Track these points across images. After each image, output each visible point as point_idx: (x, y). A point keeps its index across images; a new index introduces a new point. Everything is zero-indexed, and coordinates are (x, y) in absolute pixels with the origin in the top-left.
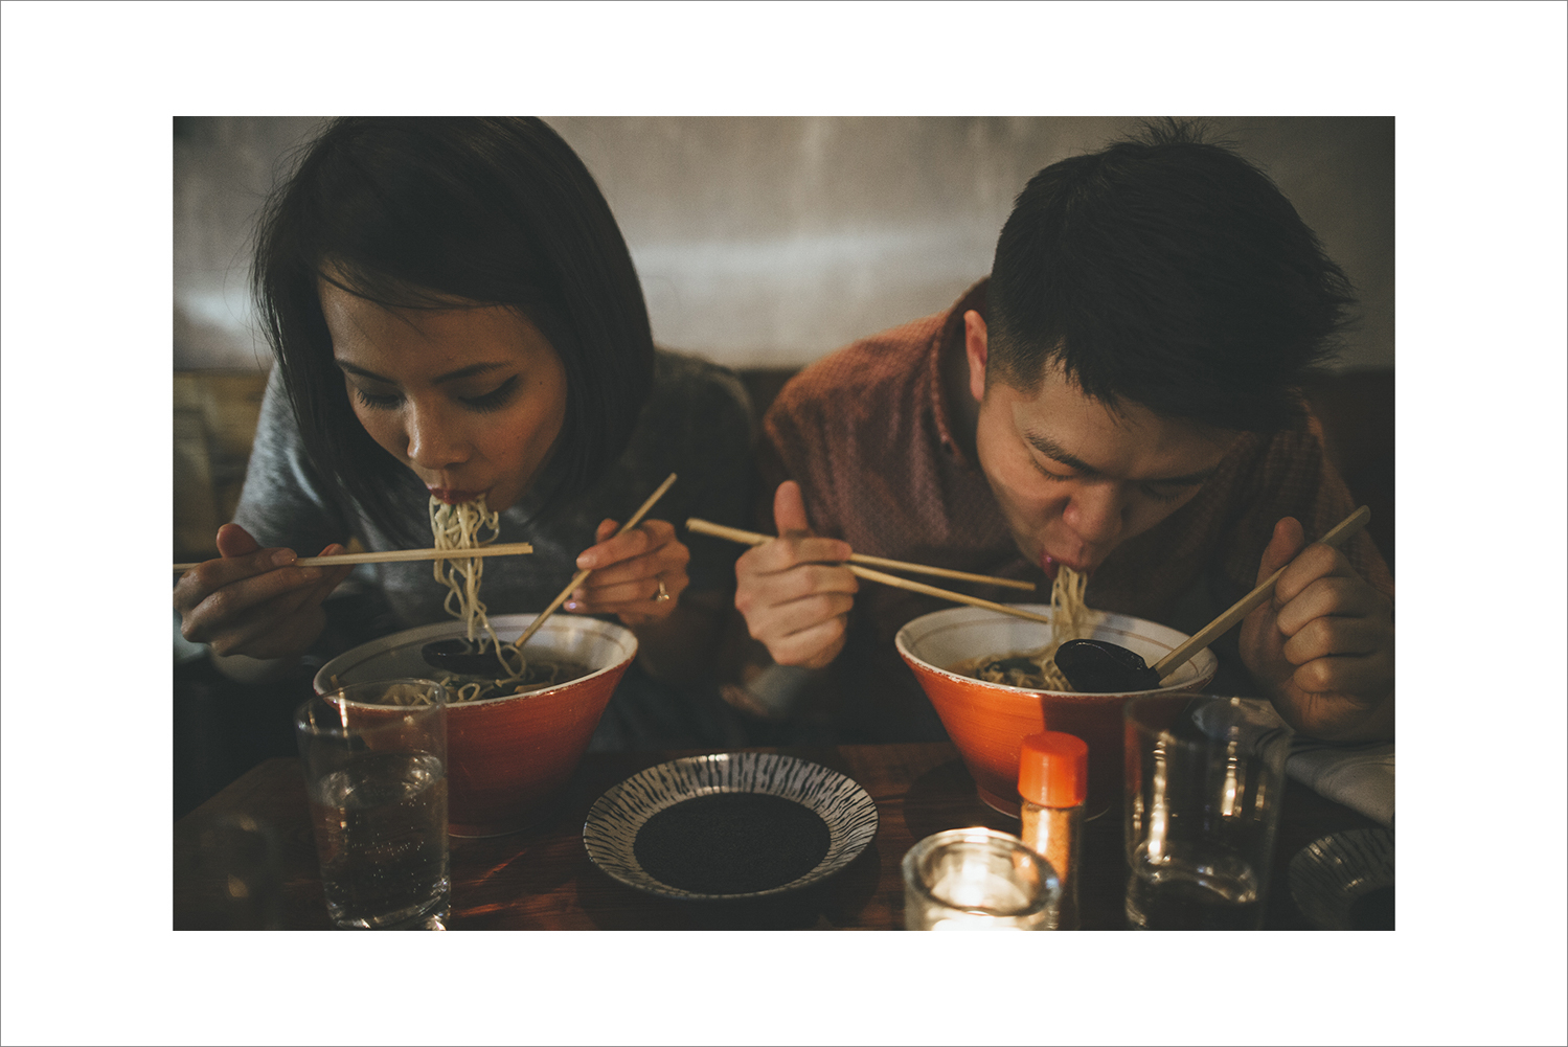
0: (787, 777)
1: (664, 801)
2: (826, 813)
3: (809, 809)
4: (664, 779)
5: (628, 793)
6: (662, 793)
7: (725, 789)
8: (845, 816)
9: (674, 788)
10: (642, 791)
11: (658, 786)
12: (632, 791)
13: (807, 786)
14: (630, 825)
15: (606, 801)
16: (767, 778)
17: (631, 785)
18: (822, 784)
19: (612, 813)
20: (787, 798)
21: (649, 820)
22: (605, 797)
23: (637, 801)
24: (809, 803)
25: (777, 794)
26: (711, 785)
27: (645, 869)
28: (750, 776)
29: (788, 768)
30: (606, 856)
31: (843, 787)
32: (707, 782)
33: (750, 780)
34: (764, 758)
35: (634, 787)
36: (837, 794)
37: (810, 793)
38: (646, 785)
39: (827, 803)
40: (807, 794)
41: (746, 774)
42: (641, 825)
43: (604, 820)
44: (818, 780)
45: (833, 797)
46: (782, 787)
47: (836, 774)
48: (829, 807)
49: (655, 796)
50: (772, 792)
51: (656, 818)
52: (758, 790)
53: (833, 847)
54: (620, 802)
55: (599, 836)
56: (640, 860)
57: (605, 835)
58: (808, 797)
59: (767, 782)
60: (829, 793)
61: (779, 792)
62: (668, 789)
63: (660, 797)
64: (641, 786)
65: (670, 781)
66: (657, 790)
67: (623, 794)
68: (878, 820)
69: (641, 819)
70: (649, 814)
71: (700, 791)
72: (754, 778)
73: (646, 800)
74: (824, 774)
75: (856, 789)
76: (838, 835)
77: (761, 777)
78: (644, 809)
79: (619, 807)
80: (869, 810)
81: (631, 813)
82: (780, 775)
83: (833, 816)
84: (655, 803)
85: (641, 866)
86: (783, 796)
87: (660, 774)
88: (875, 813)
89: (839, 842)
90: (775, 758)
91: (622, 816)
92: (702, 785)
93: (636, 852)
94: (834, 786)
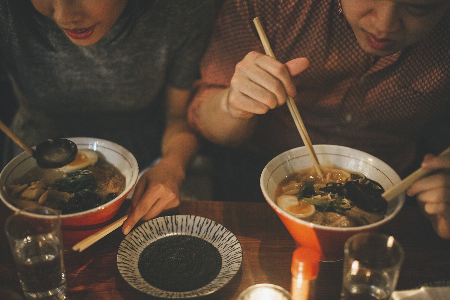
0: (208, 229)
1: (151, 239)
2: (222, 251)
3: (215, 248)
4: (151, 228)
5: (135, 237)
6: (150, 235)
7: (179, 234)
8: (229, 255)
9: (156, 232)
10: (141, 235)
11: (148, 231)
12: (137, 235)
13: (216, 236)
14: (136, 253)
15: (126, 242)
16: (199, 229)
17: (136, 232)
18: (222, 236)
19: (128, 248)
20: (206, 240)
21: (144, 249)
22: (125, 240)
23: (139, 240)
24: (215, 245)
25: (202, 238)
26: (173, 231)
27: (143, 276)
28: (191, 227)
29: (208, 225)
30: (127, 272)
31: (231, 240)
32: (171, 230)
33: (191, 229)
34: (198, 218)
35: (138, 233)
36: (228, 242)
37: (217, 239)
38: (143, 232)
39: (223, 246)
40: (215, 239)
41: (189, 226)
42: (141, 252)
43: (125, 252)
44: (221, 234)
45: (226, 244)
46: (205, 234)
47: (229, 232)
48: (224, 248)
49: (146, 237)
50: (200, 237)
51: (148, 248)
52: (194, 235)
53: (222, 271)
54: (132, 242)
55: (123, 261)
56: (141, 272)
57: (126, 260)
58: (216, 241)
59: (198, 231)
60: (225, 241)
61: (204, 236)
62: (153, 233)
63: (150, 237)
64: (141, 232)
65: (154, 230)
66: (148, 234)
67: (133, 238)
68: (242, 262)
69: (141, 249)
70: (145, 247)
71: (168, 235)
72: (193, 228)
73: (142, 239)
74: (224, 231)
75: (236, 242)
76: (225, 264)
77: (196, 229)
78: (142, 244)
79: (131, 244)
80: (239, 255)
81: (137, 246)
82: (205, 228)
83: (225, 253)
84: (147, 240)
85: (141, 275)
86: (205, 239)
87: (149, 225)
88: (241, 258)
89: (225, 269)
90: (203, 219)
91: (133, 248)
92: (169, 231)
93: (139, 267)
94: (227, 238)
